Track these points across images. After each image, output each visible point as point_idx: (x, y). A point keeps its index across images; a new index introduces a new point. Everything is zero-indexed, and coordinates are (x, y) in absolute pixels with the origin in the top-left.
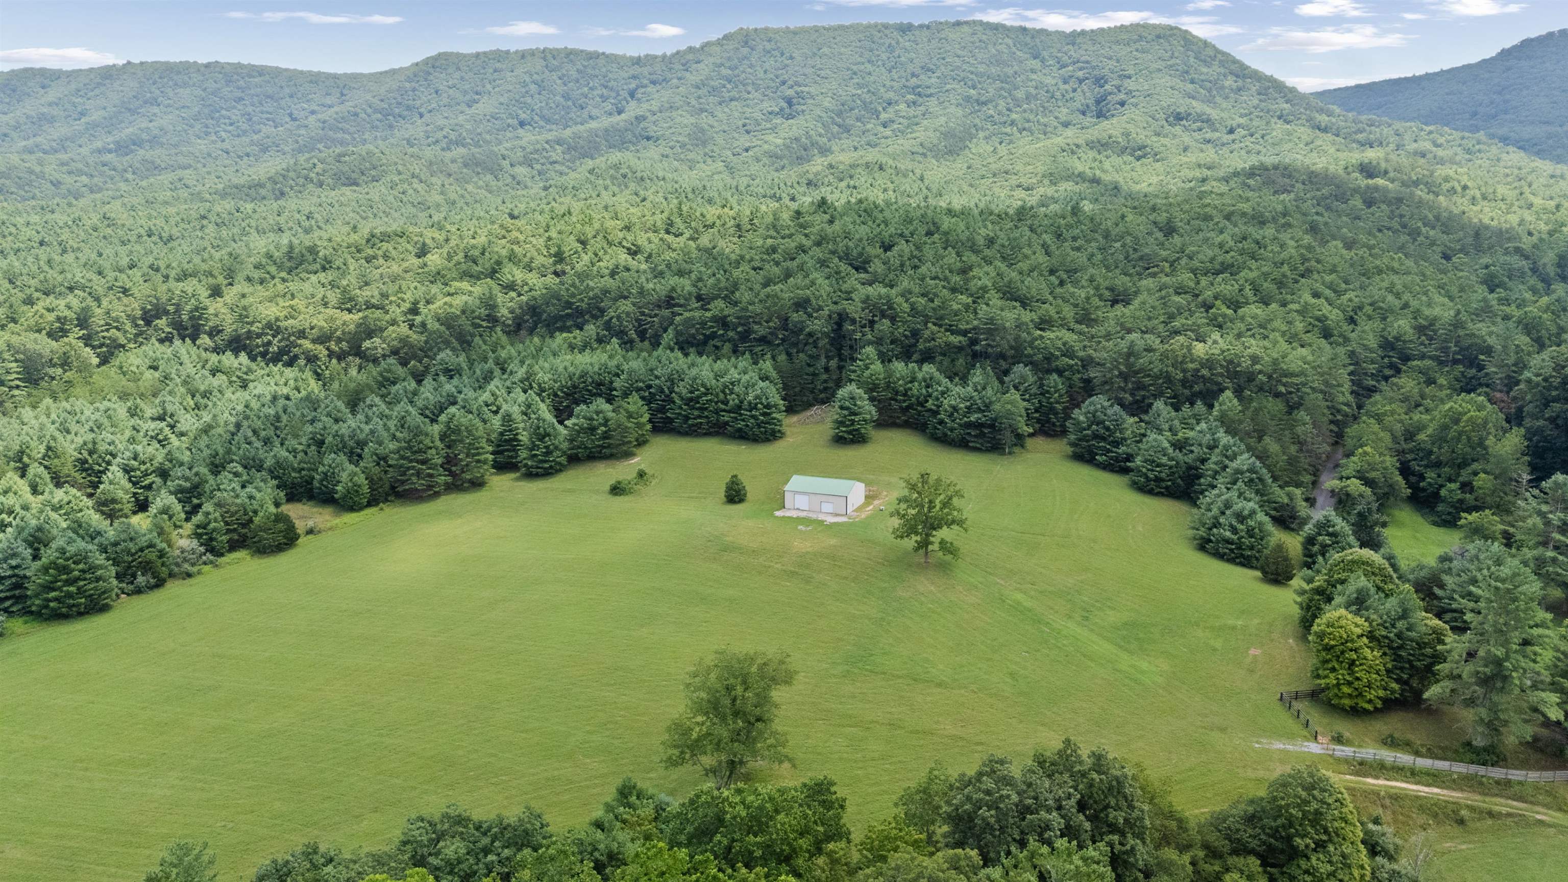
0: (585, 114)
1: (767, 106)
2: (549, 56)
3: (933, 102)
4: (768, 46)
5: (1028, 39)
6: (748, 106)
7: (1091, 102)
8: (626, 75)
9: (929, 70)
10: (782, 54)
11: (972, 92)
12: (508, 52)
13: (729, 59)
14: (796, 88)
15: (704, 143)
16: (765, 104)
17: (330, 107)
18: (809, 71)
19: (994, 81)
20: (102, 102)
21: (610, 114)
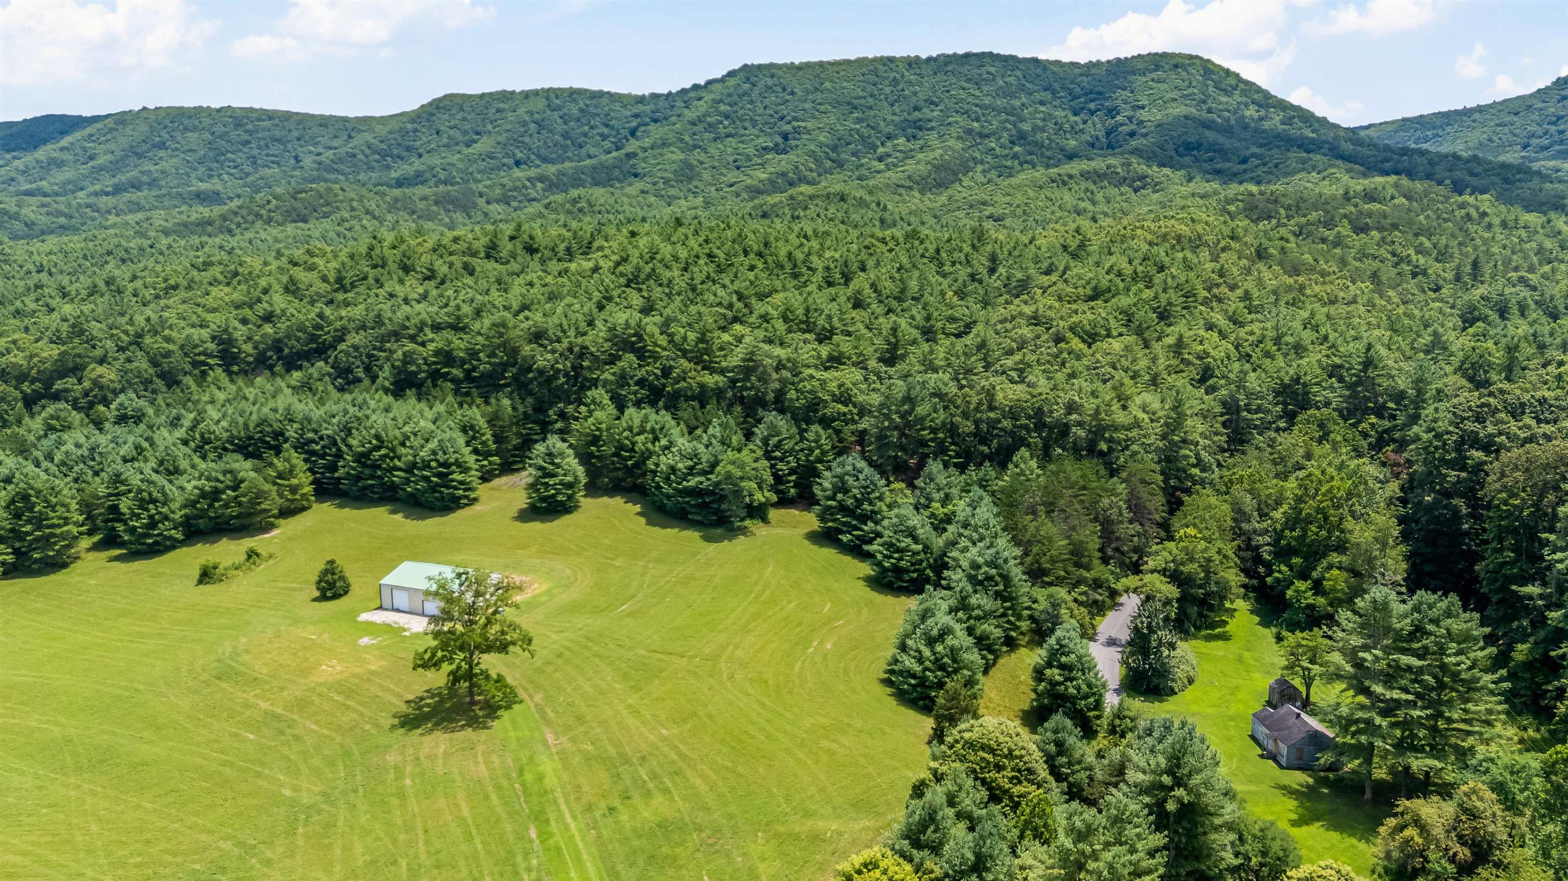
0: (584, 151)
1: (762, 141)
2: (552, 96)
3: (934, 134)
4: (770, 82)
5: (1040, 71)
6: (743, 142)
7: (1101, 134)
8: (627, 113)
9: (933, 103)
10: (784, 89)
11: (975, 124)
12: (513, 92)
13: (729, 95)
14: (795, 124)
15: (690, 179)
16: (761, 140)
17: (333, 149)
18: (808, 106)
19: (999, 113)
20: (112, 146)
21: (608, 153)
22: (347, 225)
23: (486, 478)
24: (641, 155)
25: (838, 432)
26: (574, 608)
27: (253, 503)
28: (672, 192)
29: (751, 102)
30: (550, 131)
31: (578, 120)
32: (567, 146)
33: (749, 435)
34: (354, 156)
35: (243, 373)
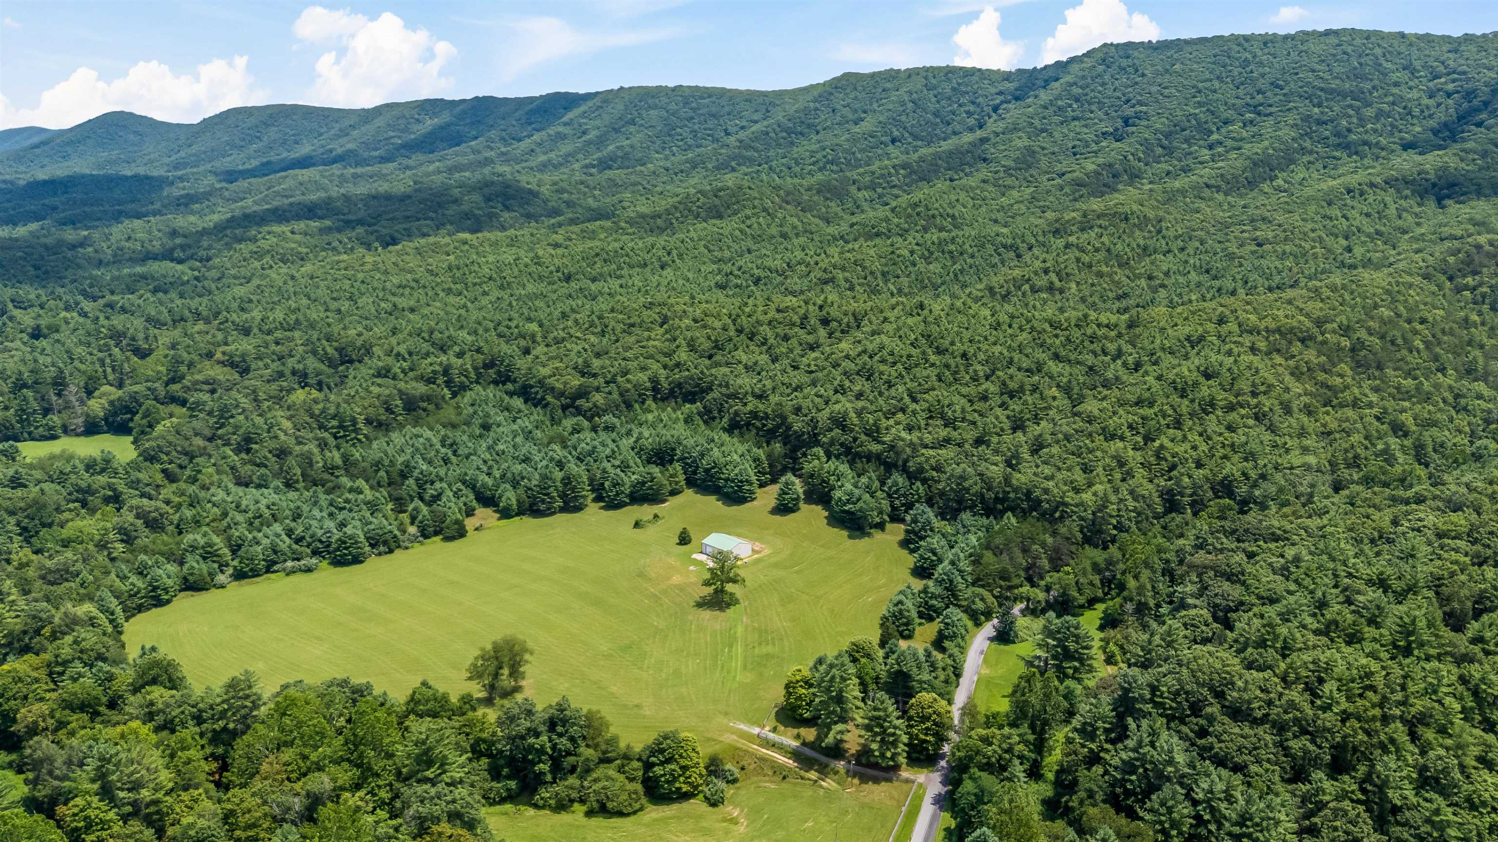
0: (950, 128)
1: (1104, 126)
2: (930, 75)
3: (1271, 121)
4: (1124, 62)
5: (1403, 49)
6: (1086, 126)
7: (1450, 119)
8: (993, 90)
9: (1277, 86)
10: (1137, 71)
11: (1316, 110)
12: (898, 71)
13: (1083, 77)
14: (1139, 108)
15: (1028, 167)
16: (1103, 124)
17: (756, 122)
18: (1154, 89)
19: (1345, 97)
20: (598, 122)
21: (971, 130)
22: (748, 222)
23: (761, 486)
24: (993, 140)
25: (930, 487)
26: (776, 565)
27: (658, 490)
28: (1009, 181)
29: (1103, 84)
30: (924, 110)
31: (949, 98)
32: (936, 124)
33: (883, 483)
34: (767, 133)
35: (663, 400)
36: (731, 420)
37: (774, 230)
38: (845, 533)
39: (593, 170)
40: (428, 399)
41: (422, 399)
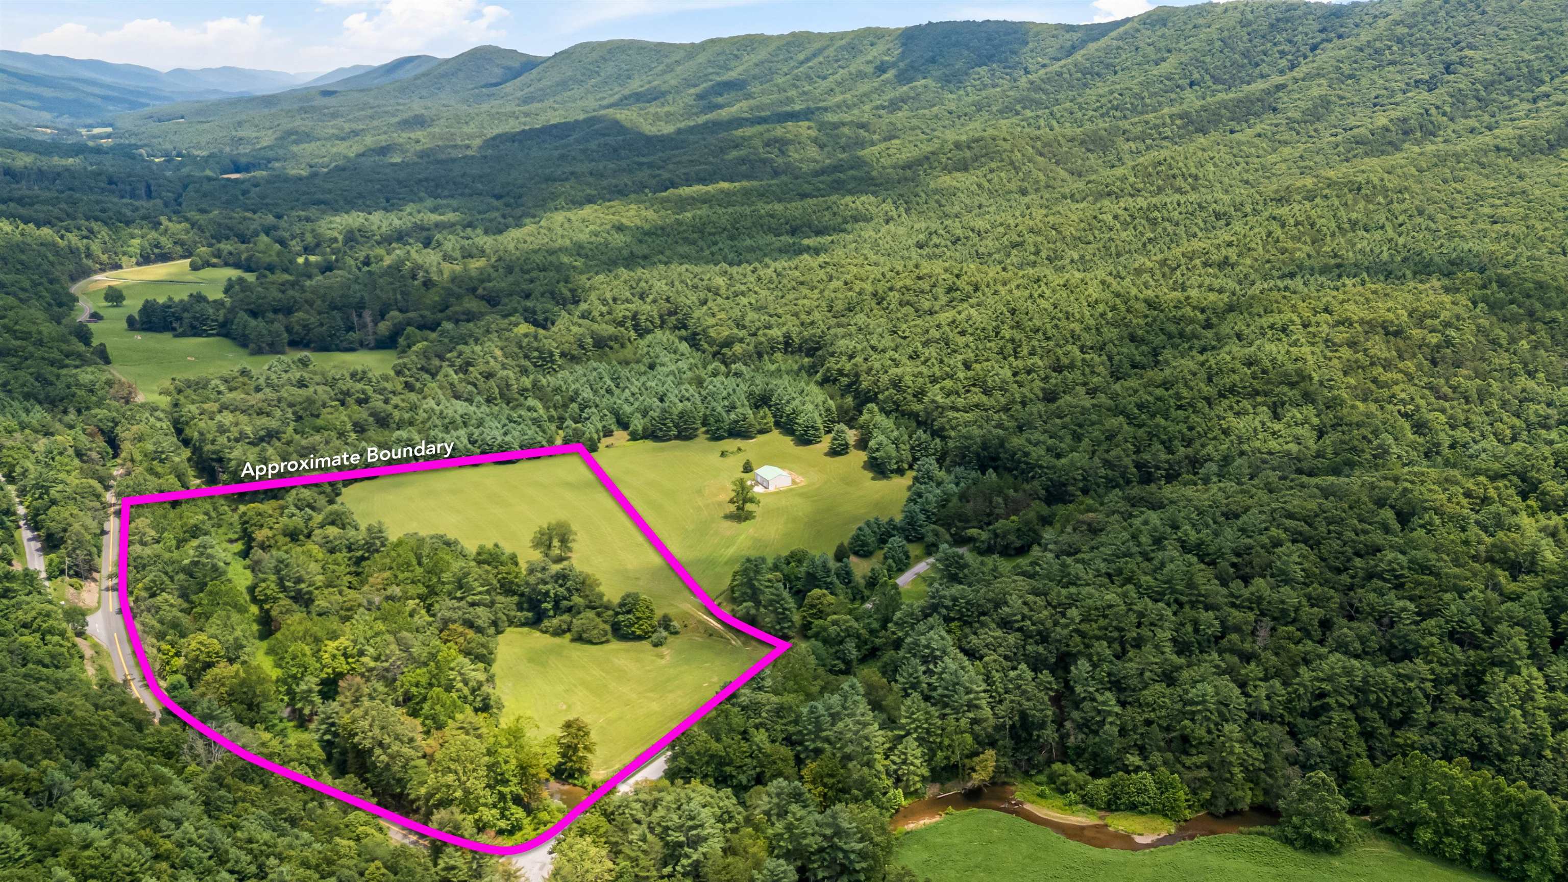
0: (1257, 71)
6: (1400, 72)
8: (1316, 27)
14: (1466, 52)
15: (1316, 119)
16: (1420, 70)
18: (1491, 30)
21: (1282, 72)
22: (990, 176)
23: (825, 432)
24: (1290, 88)
27: (748, 428)
28: (1287, 136)
29: (1435, 23)
30: (1233, 49)
31: (1264, 36)
32: (1243, 66)
33: (910, 437)
34: (1062, 74)
35: (792, 353)
36: (824, 375)
37: (1013, 186)
38: (871, 475)
39: (882, 112)
40: (616, 339)
41: (610, 338)
